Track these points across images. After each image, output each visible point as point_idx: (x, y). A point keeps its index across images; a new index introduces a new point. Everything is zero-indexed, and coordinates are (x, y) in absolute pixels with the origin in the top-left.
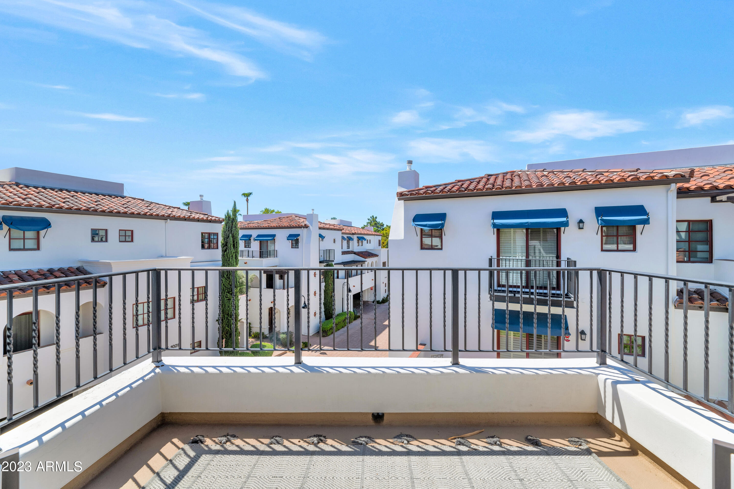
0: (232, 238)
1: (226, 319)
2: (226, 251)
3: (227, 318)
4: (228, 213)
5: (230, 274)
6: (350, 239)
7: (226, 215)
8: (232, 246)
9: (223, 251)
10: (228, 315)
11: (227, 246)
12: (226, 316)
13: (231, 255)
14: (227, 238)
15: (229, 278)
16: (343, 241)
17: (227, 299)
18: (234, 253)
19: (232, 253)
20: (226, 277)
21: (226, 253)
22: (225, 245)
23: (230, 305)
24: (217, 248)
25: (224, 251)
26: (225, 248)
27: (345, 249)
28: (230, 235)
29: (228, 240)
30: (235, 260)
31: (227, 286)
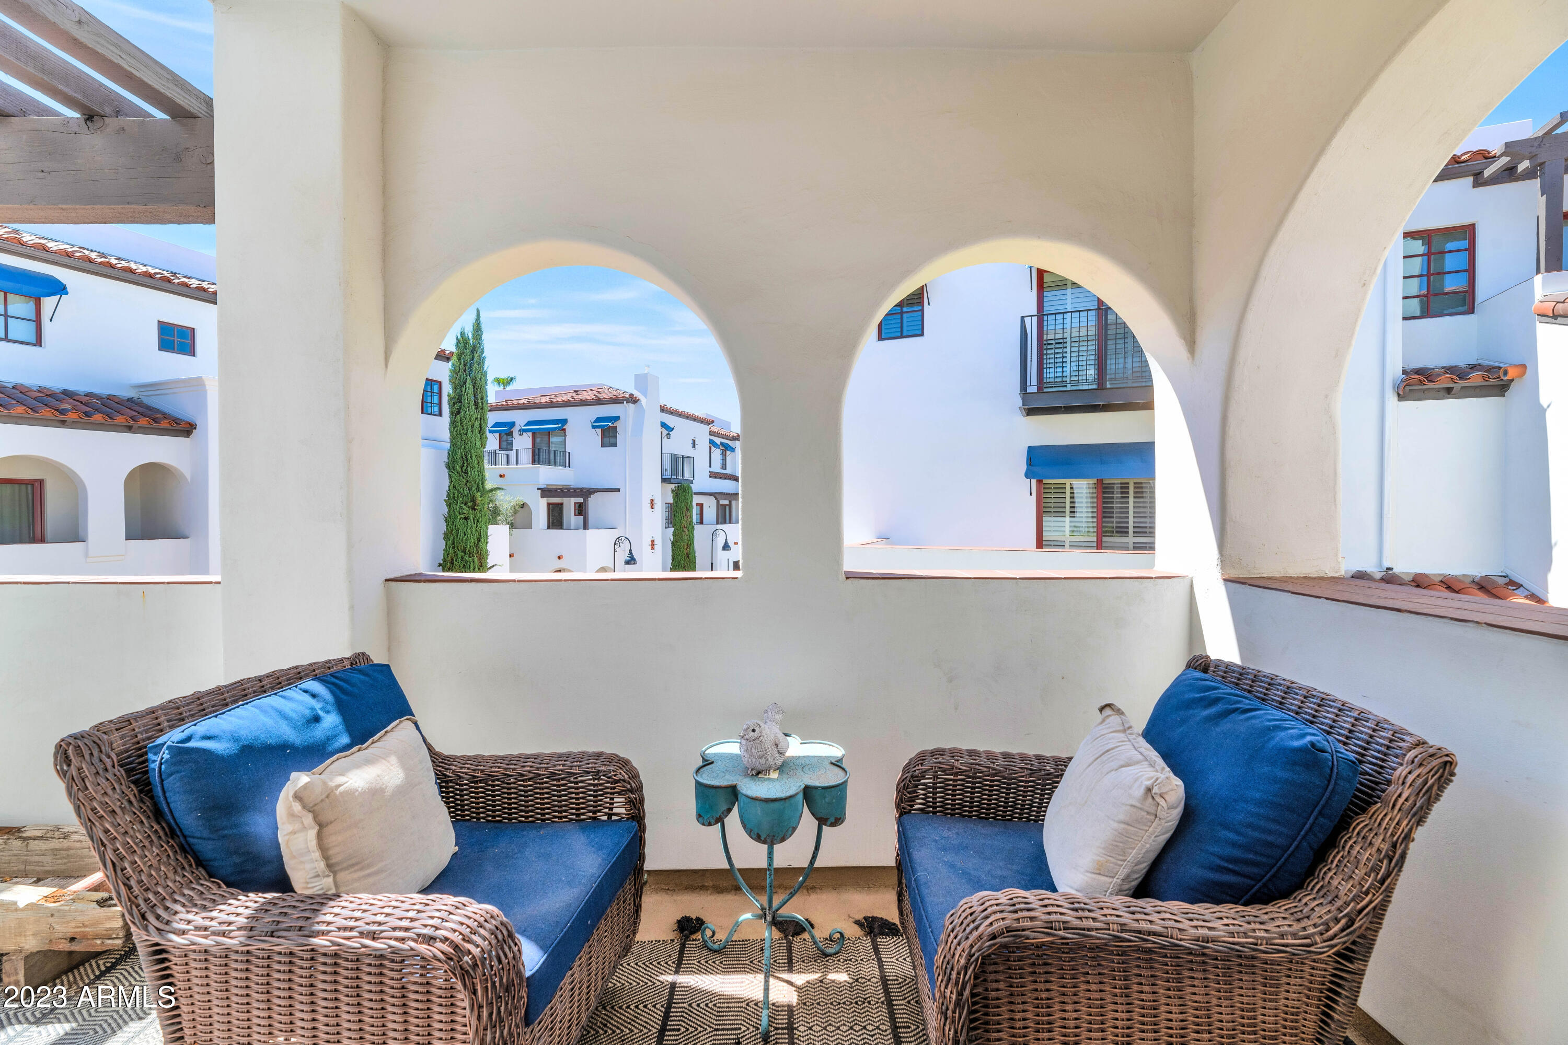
0: (471, 387)
1: (459, 560)
2: (458, 412)
3: (462, 558)
4: (462, 334)
5: (468, 464)
6: (726, 448)
7: (459, 337)
8: (472, 403)
9: (452, 413)
10: (464, 551)
11: (460, 402)
12: (460, 554)
13: (469, 424)
14: (462, 386)
15: (466, 473)
16: (713, 448)
17: (462, 516)
18: (476, 419)
19: (473, 418)
20: (460, 470)
21: (458, 417)
22: (457, 402)
23: (469, 531)
24: (440, 415)
25: (455, 413)
26: (457, 406)
27: (717, 468)
28: (468, 380)
29: (463, 389)
30: (479, 435)
31: (461, 490)
